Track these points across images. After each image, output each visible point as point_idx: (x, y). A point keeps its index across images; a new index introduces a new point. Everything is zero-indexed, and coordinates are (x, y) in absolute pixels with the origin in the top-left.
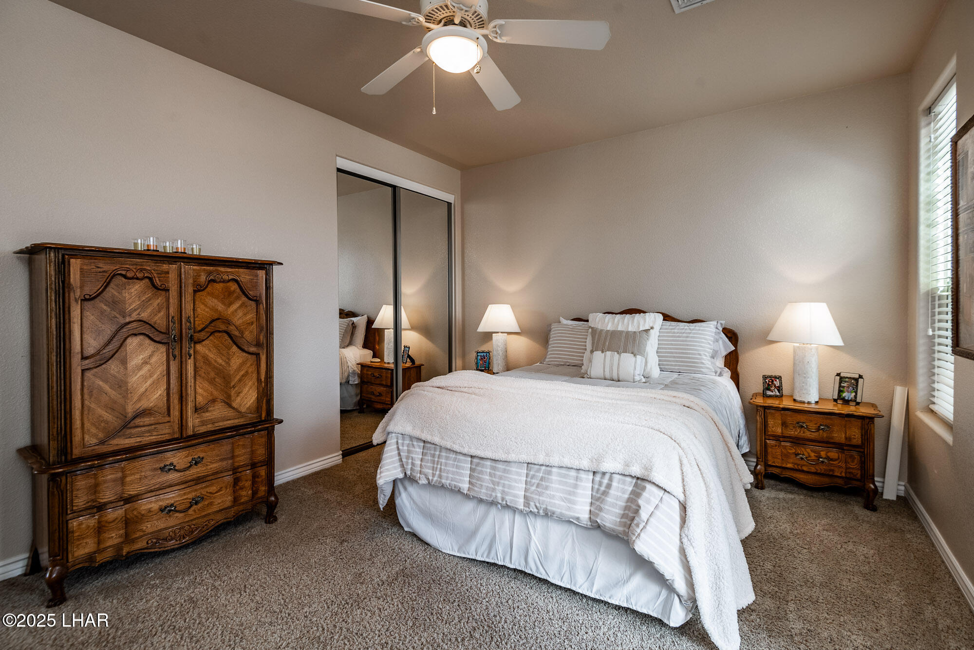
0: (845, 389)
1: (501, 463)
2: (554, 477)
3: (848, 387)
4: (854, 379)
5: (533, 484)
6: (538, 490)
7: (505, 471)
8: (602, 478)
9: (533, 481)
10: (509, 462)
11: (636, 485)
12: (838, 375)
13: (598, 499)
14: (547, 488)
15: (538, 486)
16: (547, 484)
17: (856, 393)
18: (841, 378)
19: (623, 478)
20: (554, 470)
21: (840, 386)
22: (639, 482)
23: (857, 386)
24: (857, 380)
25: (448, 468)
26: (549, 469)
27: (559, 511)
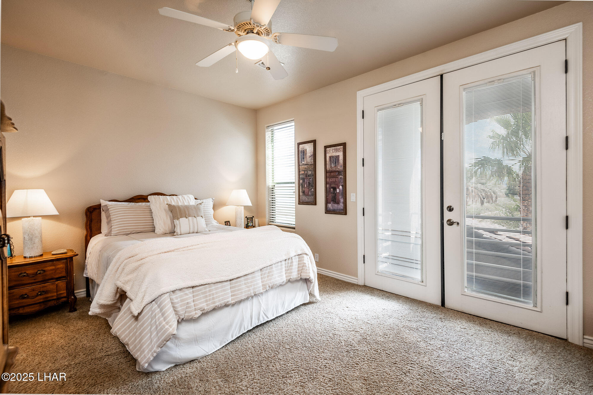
0: (249, 222)
1: (250, 275)
2: (274, 269)
3: (250, 221)
4: (251, 218)
5: (266, 277)
6: (269, 278)
7: (253, 278)
8: (288, 261)
9: (265, 276)
10: (254, 272)
11: (299, 258)
12: (246, 217)
13: (288, 270)
14: (272, 275)
15: (268, 276)
16: (272, 273)
17: (253, 223)
18: (247, 218)
19: (295, 257)
20: (273, 266)
21: (247, 221)
22: (299, 256)
23: (252, 219)
24: (252, 218)
25: (215, 296)
26: (271, 266)
27: (278, 282)
